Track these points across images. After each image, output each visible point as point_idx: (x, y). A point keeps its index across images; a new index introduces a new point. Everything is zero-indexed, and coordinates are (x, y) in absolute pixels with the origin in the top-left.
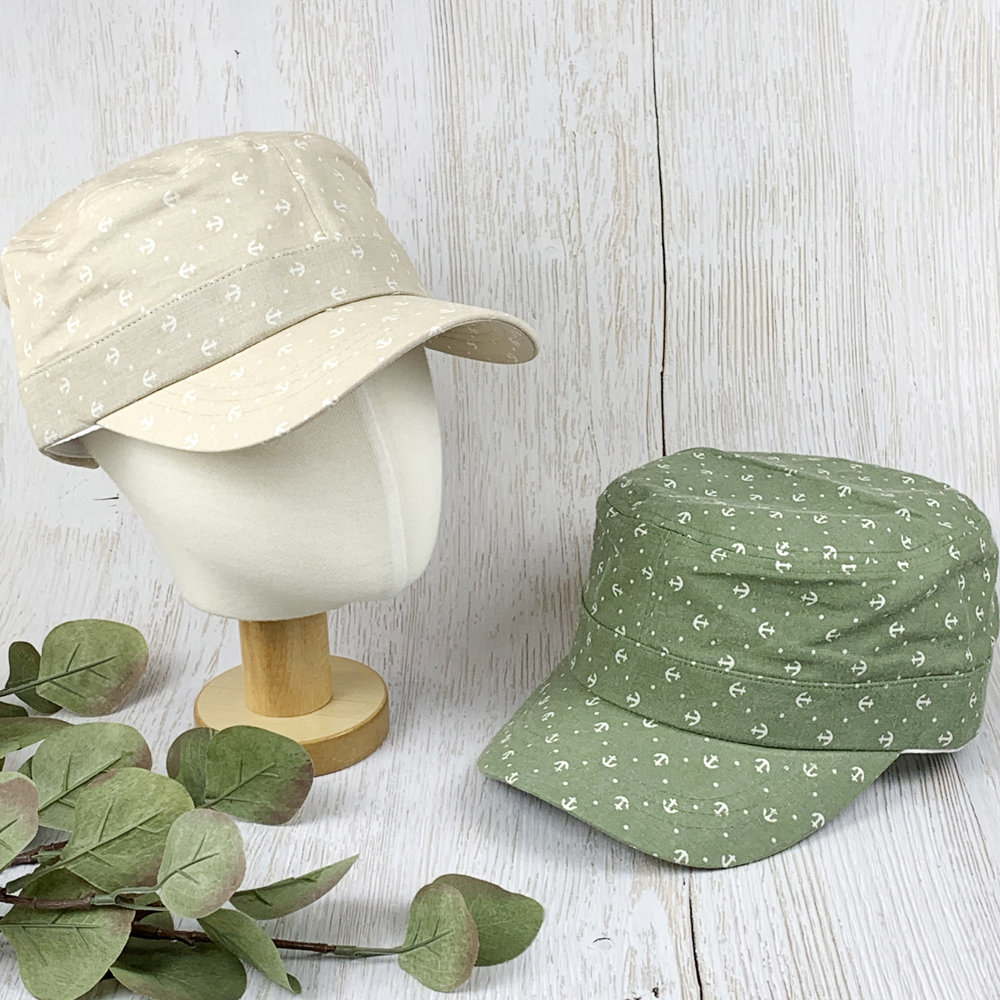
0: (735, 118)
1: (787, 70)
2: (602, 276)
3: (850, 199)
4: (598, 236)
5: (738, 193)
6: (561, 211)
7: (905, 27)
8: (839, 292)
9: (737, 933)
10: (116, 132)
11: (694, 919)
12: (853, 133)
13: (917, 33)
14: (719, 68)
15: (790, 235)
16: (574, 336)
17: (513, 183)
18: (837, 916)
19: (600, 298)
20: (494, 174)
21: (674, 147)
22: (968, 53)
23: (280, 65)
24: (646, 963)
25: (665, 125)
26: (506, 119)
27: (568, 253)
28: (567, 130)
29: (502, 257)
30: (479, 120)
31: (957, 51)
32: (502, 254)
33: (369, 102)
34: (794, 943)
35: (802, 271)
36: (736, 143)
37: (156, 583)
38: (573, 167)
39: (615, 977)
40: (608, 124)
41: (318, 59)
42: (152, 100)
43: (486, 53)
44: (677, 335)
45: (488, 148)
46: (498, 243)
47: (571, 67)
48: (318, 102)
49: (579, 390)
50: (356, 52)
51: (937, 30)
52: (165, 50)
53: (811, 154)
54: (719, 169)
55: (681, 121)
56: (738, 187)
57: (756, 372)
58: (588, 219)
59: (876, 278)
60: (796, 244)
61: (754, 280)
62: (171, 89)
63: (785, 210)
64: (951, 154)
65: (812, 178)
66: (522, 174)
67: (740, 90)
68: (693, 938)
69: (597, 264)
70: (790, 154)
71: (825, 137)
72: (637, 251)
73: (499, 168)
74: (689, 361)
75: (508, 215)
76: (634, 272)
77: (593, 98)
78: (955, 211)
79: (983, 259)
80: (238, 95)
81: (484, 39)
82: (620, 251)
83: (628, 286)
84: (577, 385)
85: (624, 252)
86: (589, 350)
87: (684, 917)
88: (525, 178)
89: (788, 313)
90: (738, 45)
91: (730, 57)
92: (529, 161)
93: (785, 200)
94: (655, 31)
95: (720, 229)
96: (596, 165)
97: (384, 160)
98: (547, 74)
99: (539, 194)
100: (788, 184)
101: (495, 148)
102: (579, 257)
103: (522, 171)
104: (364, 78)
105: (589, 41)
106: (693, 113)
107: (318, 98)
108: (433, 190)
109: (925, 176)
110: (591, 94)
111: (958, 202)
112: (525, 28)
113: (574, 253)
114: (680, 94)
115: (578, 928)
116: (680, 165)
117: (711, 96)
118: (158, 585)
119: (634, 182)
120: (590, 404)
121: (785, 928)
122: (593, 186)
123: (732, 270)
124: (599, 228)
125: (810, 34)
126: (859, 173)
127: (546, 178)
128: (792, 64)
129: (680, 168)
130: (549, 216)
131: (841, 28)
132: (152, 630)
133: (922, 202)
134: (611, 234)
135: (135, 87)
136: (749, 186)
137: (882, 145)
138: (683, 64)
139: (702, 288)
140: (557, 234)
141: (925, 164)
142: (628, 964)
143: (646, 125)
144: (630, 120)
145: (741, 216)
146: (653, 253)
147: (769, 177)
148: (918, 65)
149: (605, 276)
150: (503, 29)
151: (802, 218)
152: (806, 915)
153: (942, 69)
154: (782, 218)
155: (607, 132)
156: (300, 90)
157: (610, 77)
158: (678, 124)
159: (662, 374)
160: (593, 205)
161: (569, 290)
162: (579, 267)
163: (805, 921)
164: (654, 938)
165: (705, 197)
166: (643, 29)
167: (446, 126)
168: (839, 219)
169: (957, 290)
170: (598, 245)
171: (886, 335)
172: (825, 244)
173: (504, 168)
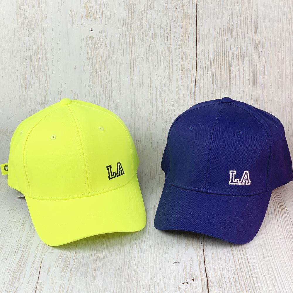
0: (221, 6)
2: (177, 54)
3: (256, 32)
4: (176, 42)
5: (221, 30)
6: (165, 33)
8: (250, 62)
9: (218, 260)
11: (205, 256)
12: (258, 12)
15: (236, 44)
16: (168, 73)
17: (150, 24)
18: (249, 255)
19: (176, 61)
20: (144, 21)
21: (201, 14)
24: (190, 270)
25: (199, 7)
26: (148, 3)
27: (167, 47)
28: (168, 7)
29: (146, 47)
30: (140, 3)
32: (146, 46)
34: (236, 263)
35: (239, 55)
36: (221, 13)
38: (169, 19)
39: (180, 275)
40: (181, 6)
44: (200, 74)
45: (142, 12)
46: (145, 43)
53: (244, 18)
54: (215, 21)
55: (204, 6)
56: (221, 27)
57: (224, 86)
58: (173, 36)
60: (238, 46)
63: (235, 35)
64: (288, 19)
68: (205, 262)
69: (176, 50)
70: (238, 17)
71: (249, 13)
72: (188, 47)
73: (146, 19)
74: (203, 82)
75: (148, 34)
76: (187, 54)
78: (287, 38)
82: (183, 47)
83: (185, 58)
84: (169, 88)
85: (184, 47)
86: (173, 78)
87: (201, 255)
88: (154, 22)
89: (234, 68)
92: (155, 17)
93: (235, 32)
95: (214, 41)
97: (109, 15)
99: (158, 27)
100: (236, 27)
101: (145, 12)
102: (170, 48)
103: (153, 20)
106: (208, 3)
108: (124, 25)
109: (279, 26)
111: (289, 35)
115: (169, 259)
119: (188, 25)
120: (172, 95)
121: (233, 258)
122: (175, 26)
123: (218, 54)
124: (177, 39)
126: (259, 24)
127: (161, 23)
129: (203, 21)
130: (161, 35)
133: (278, 35)
134: (180, 41)
136: (224, 27)
137: (266, 16)
139: (208, 59)
140: (164, 41)
141: (279, 22)
142: (184, 270)
143: (193, 7)
144: (188, 5)
145: (221, 37)
146: (193, 48)
147: (231, 25)
149: (178, 54)
151: (240, 38)
152: (239, 254)
154: (234, 38)
155: (180, 8)
158: (203, 7)
159: (195, 86)
160: (175, 32)
161: (167, 58)
162: (170, 51)
163: (239, 256)
164: (192, 262)
165: (210, 31)
167: (129, 5)
168: (252, 39)
169: (286, 62)
170: (176, 44)
171: (264, 76)
172: (247, 47)
173: (147, 19)
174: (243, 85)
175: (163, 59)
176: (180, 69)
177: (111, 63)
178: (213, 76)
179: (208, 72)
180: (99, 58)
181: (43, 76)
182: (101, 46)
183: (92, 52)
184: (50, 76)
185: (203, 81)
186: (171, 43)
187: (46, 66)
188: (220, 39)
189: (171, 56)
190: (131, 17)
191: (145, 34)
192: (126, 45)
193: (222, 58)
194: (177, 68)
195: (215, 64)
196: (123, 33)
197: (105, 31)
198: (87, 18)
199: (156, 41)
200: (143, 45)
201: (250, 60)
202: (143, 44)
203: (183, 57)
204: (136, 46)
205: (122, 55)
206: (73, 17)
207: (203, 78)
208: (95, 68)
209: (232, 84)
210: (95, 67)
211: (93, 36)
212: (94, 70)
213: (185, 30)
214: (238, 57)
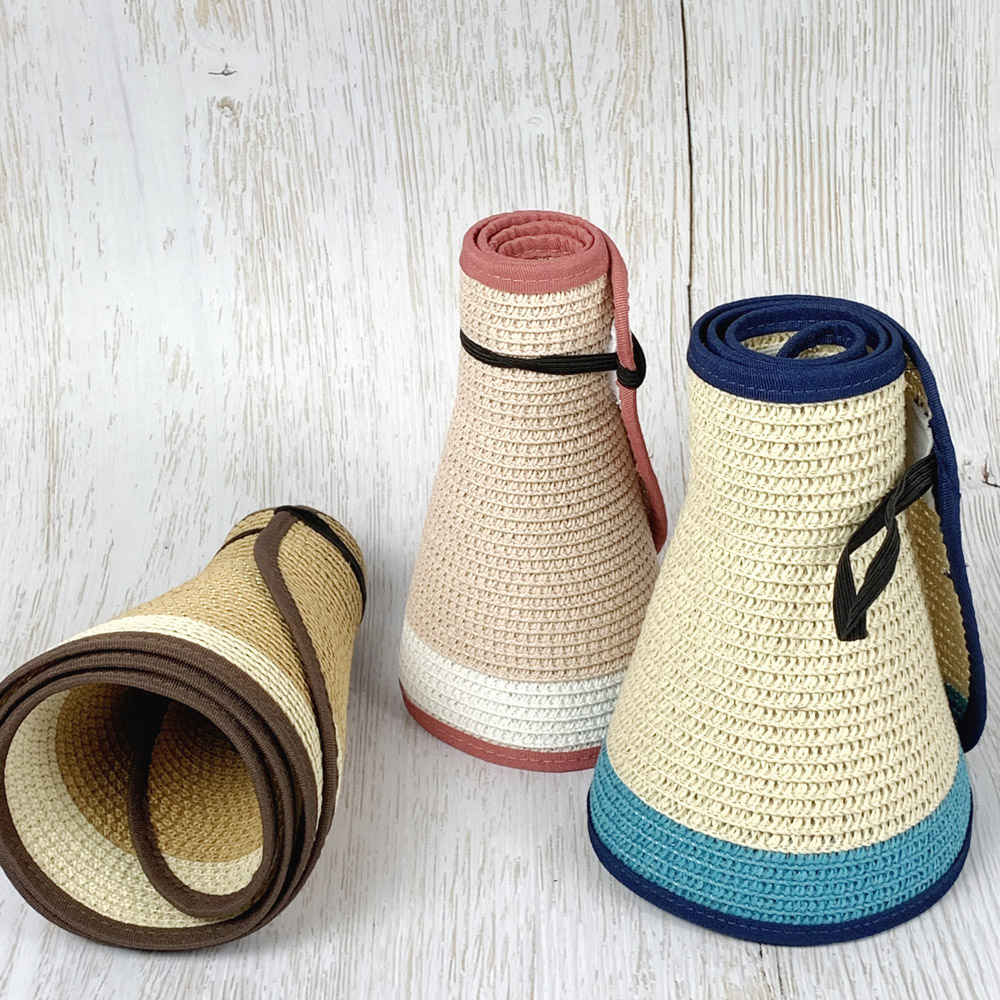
174: (899, 268)
175: (544, 179)
176: (619, 218)
177: (321, 209)
178: (765, 237)
179: (741, 224)
180: (268, 192)
181: (31, 285)
182: (275, 140)
183: (235, 168)
184: (62, 280)
185: (724, 264)
186: (575, 109)
187: (42, 237)
188: (789, 77)
189: (580, 163)
191: (461, 75)
192: (382, 127)
193: (802, 158)
194: (607, 215)
195: (772, 186)
196: (367, 80)
197: (286, 75)
198: (203, 22)
199: (508, 104)
200: (457, 122)
201: (925, 161)
202: (454, 122)
203: (630, 164)
204: (424, 133)
205: (367, 172)
206: (139, 19)
207: (720, 252)
208: (256, 238)
209: (848, 270)
210: (257, 229)
211: (236, 97)
212: (252, 245)
213: (632, 46)
214: (869, 152)
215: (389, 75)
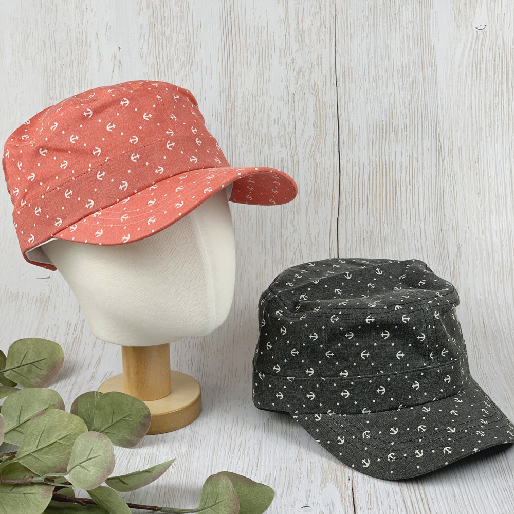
0: (377, 89)
1: (404, 65)
2: (307, 167)
3: (436, 131)
4: (305, 146)
5: (378, 126)
6: (286, 133)
7: (465, 44)
8: (430, 179)
9: (378, 505)
10: (55, 87)
11: (355, 498)
12: (437, 98)
13: (471, 48)
14: (369, 62)
15: (404, 149)
17: (261, 118)
18: (431, 497)
19: (305, 179)
20: (251, 113)
21: (345, 102)
22: (496, 59)
23: (142, 55)
25: (341, 91)
26: (259, 85)
27: (289, 155)
28: (290, 92)
29: (255, 156)
30: (244, 85)
31: (491, 58)
32: (255, 154)
33: (187, 75)
34: (408, 510)
35: (411, 167)
36: (378, 100)
37: (68, 322)
38: (293, 111)
40: (311, 90)
41: (162, 53)
42: (75, 72)
43: (249, 51)
44: (346, 199)
45: (249, 99)
46: (253, 148)
47: (293, 60)
48: (161, 74)
49: (294, 226)
50: (181, 49)
51: (481, 47)
52: (82, 45)
53: (416, 108)
54: (368, 114)
55: (349, 89)
56: (378, 124)
57: (387, 219)
58: (300, 138)
59: (449, 172)
60: (408, 154)
61: (386, 171)
62: (84, 66)
63: (402, 136)
64: (488, 109)
65: (416, 120)
66: (266, 114)
67: (380, 74)
68: (354, 507)
69: (304, 161)
70: (405, 107)
71: (423, 100)
72: (325, 155)
73: (254, 110)
74: (352, 213)
75: (258, 134)
76: (324, 166)
77: (304, 76)
78: (489, 139)
79: (503, 164)
80: (119, 70)
81: (248, 44)
82: (317, 154)
83: (321, 173)
84: (293, 223)
85: (319, 155)
86: (300, 205)
87: (349, 497)
88: (268, 115)
89: (403, 189)
90: (379, 51)
91: (375, 57)
92: (270, 107)
93: (402, 131)
94: (337, 43)
95: (368, 145)
96: (305, 110)
98: (280, 63)
99: (275, 124)
100: (404, 123)
101: (252, 100)
102: (295, 157)
103: (266, 112)
104: (185, 62)
105: (303, 46)
106: (356, 85)
107: (161, 72)
108: (219, 121)
109: (474, 120)
110: (303, 74)
111: (491, 135)
112: (269, 39)
113: (293, 155)
114: (349, 75)
115: (292, 501)
116: (348, 111)
117: (365, 77)
118: (69, 323)
119: (324, 119)
120: (299, 234)
121: (403, 502)
122: (303, 121)
123: (374, 166)
124: (306, 142)
125: (416, 47)
126: (440, 118)
127: (279, 116)
128: (406, 62)
129: (348, 113)
130: (280, 135)
131: (432, 44)
132: (66, 346)
133: (472, 135)
134: (312, 146)
135: (66, 64)
136: (384, 123)
137: (452, 104)
138: (351, 60)
139: (359, 175)
140: (284, 145)
141: (474, 115)
143: (331, 90)
144: (323, 88)
145: (380, 139)
146: (334, 156)
147: (394, 118)
148: (471, 64)
149: (309, 167)
150: (258, 39)
151: (411, 140)
152: (414, 496)
153: (483, 66)
154: (400, 140)
155: (311, 93)
156: (152, 68)
157: (313, 65)
158: (348, 91)
159: (338, 218)
160: (303, 130)
162: (295, 162)
163: (414, 499)
164: (333, 507)
165: (361, 129)
166: (330, 41)
167: (227, 88)
168: (430, 141)
169: (490, 179)
170: (305, 151)
171: (454, 202)
172: (423, 154)
173: (257, 110)
174: (419, 216)
176: (311, 191)
178: (368, 201)
179: (359, 196)
185: (352, 210)
186: (296, 149)
188: (378, 142)
189: (297, 169)
190: (230, 108)
191: (253, 134)
193: (383, 172)
194: (307, 189)
195: (371, 182)
199: (271, 146)
200: (250, 151)
201: (429, 176)
203: (316, 171)
204: (237, 155)
207: (350, 205)
209: (400, 215)
213: (319, 127)
214: (408, 172)
215: (226, 133)
